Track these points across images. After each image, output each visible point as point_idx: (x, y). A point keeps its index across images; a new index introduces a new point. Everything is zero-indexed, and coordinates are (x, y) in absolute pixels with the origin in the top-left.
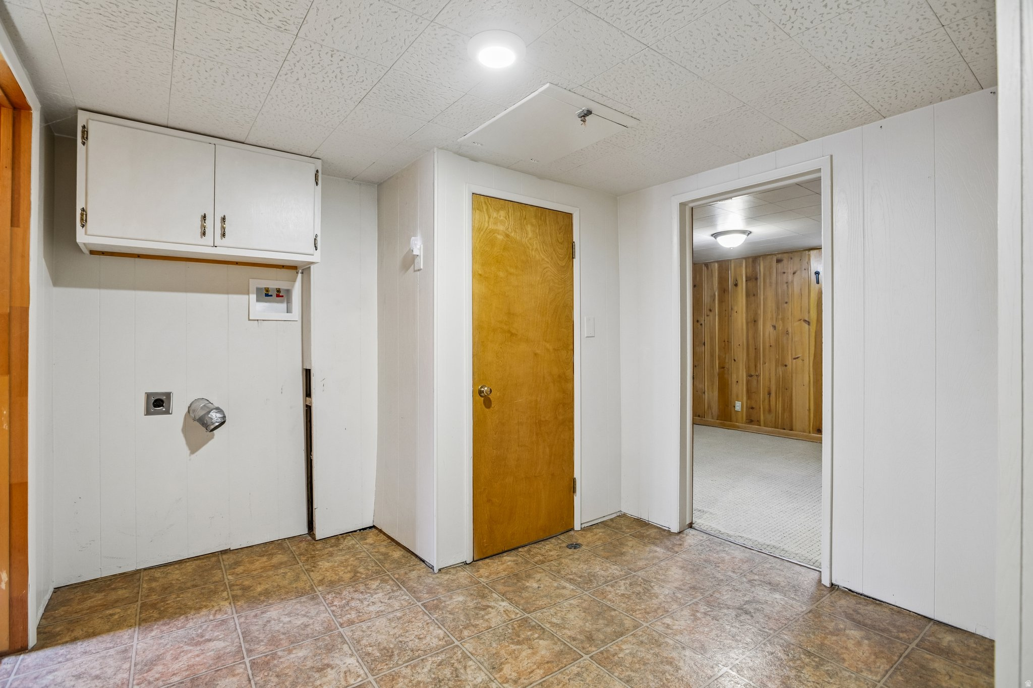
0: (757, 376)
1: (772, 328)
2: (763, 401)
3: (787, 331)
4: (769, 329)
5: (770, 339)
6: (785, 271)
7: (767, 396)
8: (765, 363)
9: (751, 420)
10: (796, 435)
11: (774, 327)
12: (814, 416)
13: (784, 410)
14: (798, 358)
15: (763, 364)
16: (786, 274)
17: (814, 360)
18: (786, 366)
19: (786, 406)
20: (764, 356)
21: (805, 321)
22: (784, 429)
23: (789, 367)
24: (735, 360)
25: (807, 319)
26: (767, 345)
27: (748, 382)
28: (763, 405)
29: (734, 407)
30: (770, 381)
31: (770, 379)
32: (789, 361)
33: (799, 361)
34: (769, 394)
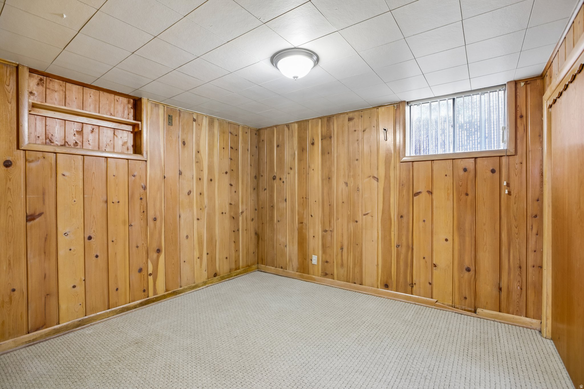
0: (331, 231)
1: (344, 184)
2: (337, 256)
3: (358, 188)
4: (342, 186)
5: (342, 195)
6: (357, 129)
7: (340, 251)
8: (338, 219)
9: (326, 273)
10: (365, 290)
11: (346, 184)
12: (382, 272)
13: (354, 264)
14: (367, 214)
15: (336, 220)
16: (356, 132)
17: (382, 216)
18: (357, 222)
19: (356, 261)
20: (337, 212)
21: (374, 177)
22: (355, 283)
23: (360, 222)
24: (312, 216)
25: (376, 176)
26: (340, 201)
27: (323, 237)
28: (336, 259)
29: (311, 260)
30: (343, 237)
31: (342, 234)
32: (359, 218)
33: (369, 217)
34: (342, 249)
